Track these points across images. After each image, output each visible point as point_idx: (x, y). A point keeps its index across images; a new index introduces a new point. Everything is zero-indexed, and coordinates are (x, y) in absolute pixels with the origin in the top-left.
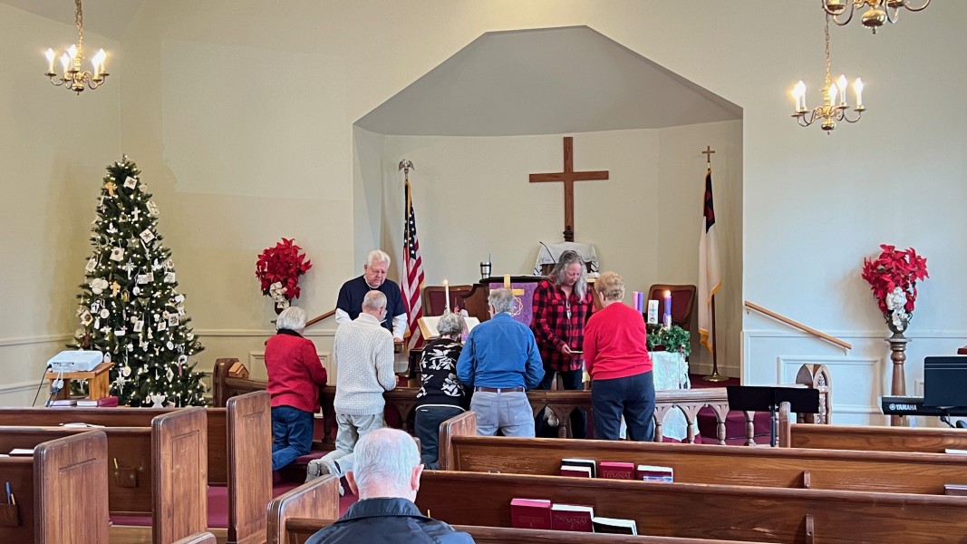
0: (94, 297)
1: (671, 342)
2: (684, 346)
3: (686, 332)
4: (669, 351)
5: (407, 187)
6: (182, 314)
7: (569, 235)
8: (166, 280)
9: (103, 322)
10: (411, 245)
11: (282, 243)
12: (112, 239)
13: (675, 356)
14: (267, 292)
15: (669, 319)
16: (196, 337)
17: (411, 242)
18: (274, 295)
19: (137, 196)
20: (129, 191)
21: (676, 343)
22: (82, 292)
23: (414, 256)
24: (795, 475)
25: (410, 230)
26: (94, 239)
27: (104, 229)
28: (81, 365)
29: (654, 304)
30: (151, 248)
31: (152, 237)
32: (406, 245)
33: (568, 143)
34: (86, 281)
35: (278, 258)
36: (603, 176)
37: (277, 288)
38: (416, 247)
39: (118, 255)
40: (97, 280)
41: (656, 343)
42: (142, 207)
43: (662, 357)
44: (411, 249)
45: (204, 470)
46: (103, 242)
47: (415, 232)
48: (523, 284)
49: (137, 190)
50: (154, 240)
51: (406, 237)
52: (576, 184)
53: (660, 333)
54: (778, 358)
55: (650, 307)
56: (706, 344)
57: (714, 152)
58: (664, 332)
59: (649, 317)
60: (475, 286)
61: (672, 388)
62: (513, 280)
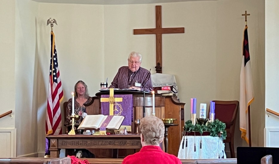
1: (213, 130)
2: (222, 133)
3: (224, 124)
4: (212, 136)
5: (52, 36)
7: (159, 69)
10: (54, 74)
13: (216, 139)
15: (213, 115)
17: (54, 72)
21: (217, 130)
23: (56, 81)
25: (54, 64)
29: (205, 105)
32: (51, 73)
33: (158, 10)
36: (181, 30)
38: (57, 75)
41: (204, 130)
43: (208, 139)
44: (54, 76)
47: (57, 65)
48: (123, 96)
51: (51, 69)
52: (164, 36)
53: (207, 124)
55: (201, 108)
56: (245, 138)
57: (249, 15)
58: (209, 124)
59: (201, 114)
60: (94, 98)
61: (213, 158)
62: (116, 93)
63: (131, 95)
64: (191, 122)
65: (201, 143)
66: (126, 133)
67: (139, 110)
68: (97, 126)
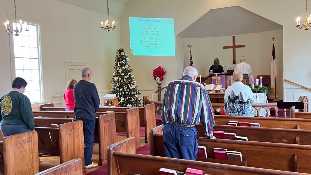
0: (115, 81)
1: (262, 90)
2: (266, 91)
3: (267, 88)
4: (261, 93)
5: (190, 52)
6: (135, 85)
8: (131, 77)
9: (117, 87)
11: (159, 67)
12: (119, 67)
13: (263, 94)
14: (155, 80)
15: (262, 84)
16: (139, 91)
18: (157, 80)
19: (124, 57)
20: (122, 55)
21: (264, 91)
22: (112, 80)
24: (295, 126)
25: (191, 63)
26: (115, 67)
27: (117, 65)
28: (111, 97)
29: (258, 80)
30: (128, 69)
31: (128, 66)
33: (234, 38)
34: (113, 78)
35: (158, 71)
36: (244, 46)
37: (158, 78)
39: (120, 71)
40: (116, 77)
41: (258, 90)
42: (125, 59)
45: (139, 122)
46: (117, 68)
48: (221, 76)
49: (124, 55)
50: (128, 67)
52: (237, 49)
53: (259, 88)
54: (294, 95)
55: (256, 81)
56: (273, 91)
57: (275, 38)
58: (260, 88)
59: (256, 84)
60: (208, 77)
61: (262, 103)
62: (218, 75)
63: (225, 75)
64: (252, 87)
65: (256, 96)
66: (223, 91)
67: (228, 81)
68: (211, 89)
